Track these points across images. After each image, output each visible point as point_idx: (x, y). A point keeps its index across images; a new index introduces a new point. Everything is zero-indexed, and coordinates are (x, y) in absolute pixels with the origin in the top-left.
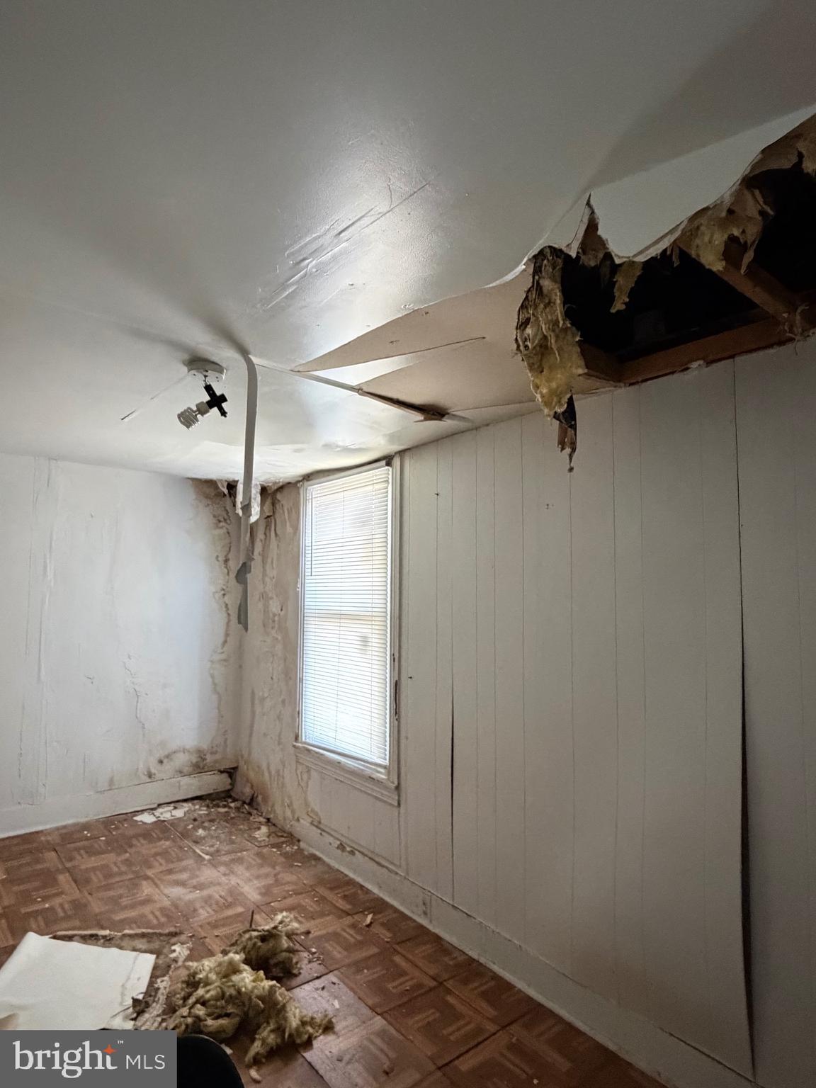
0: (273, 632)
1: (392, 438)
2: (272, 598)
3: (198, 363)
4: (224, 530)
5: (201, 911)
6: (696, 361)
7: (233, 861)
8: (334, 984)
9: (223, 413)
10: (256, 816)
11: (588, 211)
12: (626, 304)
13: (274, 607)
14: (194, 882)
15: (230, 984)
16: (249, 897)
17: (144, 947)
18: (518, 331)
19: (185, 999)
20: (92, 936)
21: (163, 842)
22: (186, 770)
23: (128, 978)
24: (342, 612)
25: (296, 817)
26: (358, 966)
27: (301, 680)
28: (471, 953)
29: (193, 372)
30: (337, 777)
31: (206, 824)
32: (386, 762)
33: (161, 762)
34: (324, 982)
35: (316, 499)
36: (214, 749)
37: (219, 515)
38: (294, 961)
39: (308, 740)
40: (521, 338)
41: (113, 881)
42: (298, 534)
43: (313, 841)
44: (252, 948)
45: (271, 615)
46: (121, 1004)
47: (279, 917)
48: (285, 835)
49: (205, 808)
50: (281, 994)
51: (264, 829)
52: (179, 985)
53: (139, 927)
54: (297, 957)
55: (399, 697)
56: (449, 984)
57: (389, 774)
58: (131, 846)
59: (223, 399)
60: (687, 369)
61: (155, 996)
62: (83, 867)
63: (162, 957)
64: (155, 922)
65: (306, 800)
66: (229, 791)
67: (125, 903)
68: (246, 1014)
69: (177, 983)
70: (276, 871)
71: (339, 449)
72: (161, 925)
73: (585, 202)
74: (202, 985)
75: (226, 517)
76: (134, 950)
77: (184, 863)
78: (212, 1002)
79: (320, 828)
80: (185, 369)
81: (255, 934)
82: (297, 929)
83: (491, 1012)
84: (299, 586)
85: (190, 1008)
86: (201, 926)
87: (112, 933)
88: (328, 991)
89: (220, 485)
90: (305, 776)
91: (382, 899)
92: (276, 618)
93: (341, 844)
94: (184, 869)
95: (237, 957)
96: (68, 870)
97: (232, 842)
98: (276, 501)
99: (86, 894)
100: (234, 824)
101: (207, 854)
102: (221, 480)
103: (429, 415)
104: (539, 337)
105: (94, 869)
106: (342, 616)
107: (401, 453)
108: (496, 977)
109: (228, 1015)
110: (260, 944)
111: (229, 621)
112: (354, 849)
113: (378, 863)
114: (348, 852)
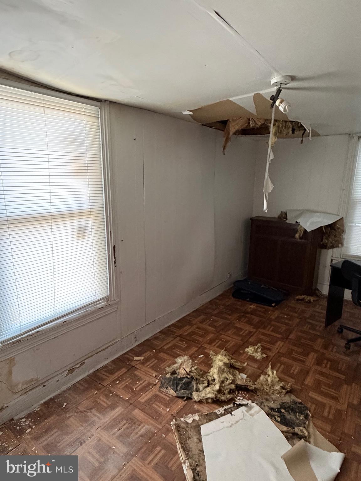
24: (54, 214)
32: (108, 293)
55: (116, 253)
57: (110, 298)
79: (40, 385)
93: (69, 370)
106: (54, 217)
112: (83, 361)
113: (103, 350)
114: (79, 367)
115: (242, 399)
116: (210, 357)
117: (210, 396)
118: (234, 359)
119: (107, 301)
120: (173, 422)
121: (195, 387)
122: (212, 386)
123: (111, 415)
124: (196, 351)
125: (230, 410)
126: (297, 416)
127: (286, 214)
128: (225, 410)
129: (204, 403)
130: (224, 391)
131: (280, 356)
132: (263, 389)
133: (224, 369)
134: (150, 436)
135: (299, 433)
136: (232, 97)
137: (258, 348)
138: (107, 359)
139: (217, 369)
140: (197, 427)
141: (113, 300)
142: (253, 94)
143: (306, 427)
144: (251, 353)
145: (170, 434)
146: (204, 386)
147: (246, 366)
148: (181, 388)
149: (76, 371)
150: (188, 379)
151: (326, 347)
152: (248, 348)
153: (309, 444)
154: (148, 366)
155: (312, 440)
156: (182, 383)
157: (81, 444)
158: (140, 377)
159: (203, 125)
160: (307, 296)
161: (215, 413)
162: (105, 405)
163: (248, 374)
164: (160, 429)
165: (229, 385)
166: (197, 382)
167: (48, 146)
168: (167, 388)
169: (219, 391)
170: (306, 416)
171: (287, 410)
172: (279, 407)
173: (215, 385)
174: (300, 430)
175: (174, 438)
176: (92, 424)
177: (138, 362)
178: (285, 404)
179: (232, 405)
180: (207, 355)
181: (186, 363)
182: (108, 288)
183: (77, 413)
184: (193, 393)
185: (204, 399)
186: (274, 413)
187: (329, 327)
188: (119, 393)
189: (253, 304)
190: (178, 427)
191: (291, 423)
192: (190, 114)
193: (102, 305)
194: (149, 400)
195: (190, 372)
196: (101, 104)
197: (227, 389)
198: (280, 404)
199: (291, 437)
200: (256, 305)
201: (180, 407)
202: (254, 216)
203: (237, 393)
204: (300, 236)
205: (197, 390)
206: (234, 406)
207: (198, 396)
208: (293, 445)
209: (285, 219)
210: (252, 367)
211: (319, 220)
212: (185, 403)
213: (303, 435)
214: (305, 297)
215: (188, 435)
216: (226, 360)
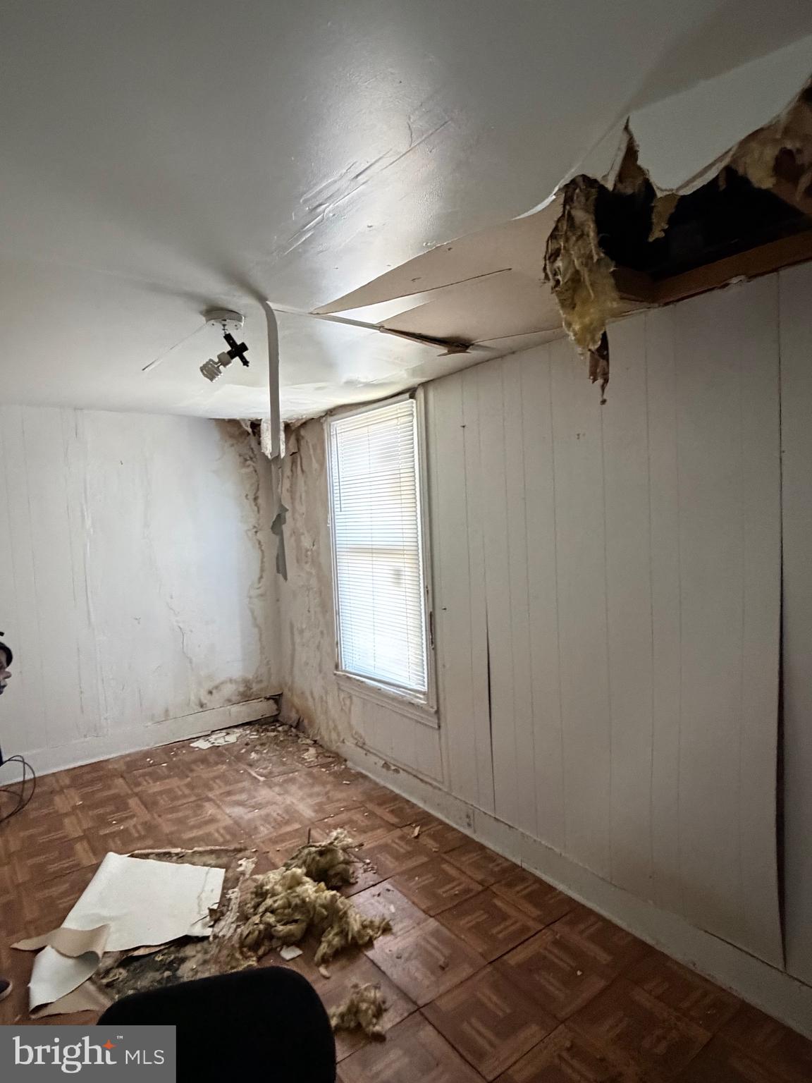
0: (307, 567)
1: (414, 372)
2: (303, 534)
3: (216, 312)
4: (251, 469)
5: (262, 828)
6: (736, 276)
7: (285, 781)
8: (388, 890)
9: (246, 363)
10: (304, 739)
11: (625, 138)
12: (664, 230)
13: (306, 542)
14: (252, 802)
15: (294, 894)
16: (304, 814)
17: (213, 862)
18: (547, 262)
19: (256, 906)
20: (165, 854)
21: (220, 766)
22: (234, 699)
23: (203, 891)
24: (374, 547)
25: (341, 739)
26: (410, 874)
27: (338, 613)
28: (514, 860)
29: (212, 322)
30: (378, 703)
31: (257, 748)
32: (425, 689)
33: (210, 693)
34: (379, 889)
35: (340, 435)
36: (259, 679)
37: (246, 454)
38: (351, 871)
39: (347, 669)
40: (551, 272)
41: (180, 802)
42: (324, 470)
43: (359, 762)
44: (312, 862)
45: (304, 551)
46: (199, 913)
47: (334, 834)
48: (332, 755)
49: (255, 733)
50: (341, 902)
51: (312, 751)
52: (249, 896)
53: (208, 845)
54: (353, 867)
55: (434, 627)
56: (494, 888)
57: (427, 700)
58: (192, 771)
59: (243, 347)
60: (727, 285)
61: (228, 906)
62: (151, 791)
63: (230, 870)
64: (221, 840)
65: (349, 723)
66: (277, 715)
67: (192, 823)
68: (312, 919)
69: (247, 893)
70: (327, 789)
71: (361, 385)
72: (225, 842)
73: (623, 127)
74: (269, 895)
75: (252, 455)
76: (205, 865)
77: (240, 785)
78: (279, 911)
79: (364, 749)
80: (203, 319)
81: (313, 849)
82: (351, 843)
83: (536, 912)
84: (329, 522)
85: (262, 916)
86: (263, 842)
87: (183, 850)
88: (385, 898)
89: (244, 426)
90: (348, 702)
91: (426, 812)
92: (309, 553)
93: (385, 763)
94: (242, 790)
95: (299, 871)
96: (137, 794)
97: (284, 764)
98: (301, 438)
99: (156, 816)
100: (284, 747)
101: (261, 776)
102: (244, 420)
103: (453, 348)
104: (570, 271)
105: (161, 793)
106: (374, 551)
107: (424, 385)
108: (538, 881)
109: (296, 921)
110: (318, 858)
111: (263, 557)
112: (399, 767)
113: (422, 780)
114: (393, 771)
138: (425, 802)
149: (391, 774)
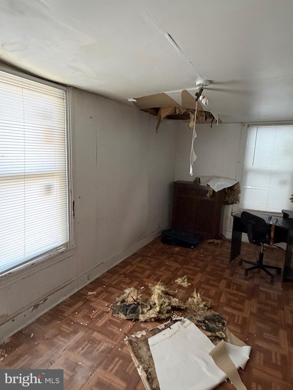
32: (68, 240)
55: (75, 207)
79: (10, 320)
106: (27, 176)
112: (46, 298)
113: (63, 288)
114: (42, 303)
115: (177, 317)
116: (149, 288)
117: (153, 316)
118: (168, 288)
119: (67, 247)
120: (126, 339)
121: (140, 311)
122: (153, 309)
123: (75, 338)
124: (138, 284)
125: (168, 325)
126: (217, 324)
127: (199, 179)
128: (165, 325)
129: (149, 322)
130: (163, 312)
131: (201, 284)
132: (191, 308)
133: (162, 295)
134: (109, 351)
135: (220, 336)
136: (166, 91)
137: (185, 278)
138: (66, 295)
139: (157, 295)
140: (145, 341)
141: (71, 245)
142: (182, 91)
143: (224, 331)
144: (180, 283)
145: (125, 348)
146: (148, 309)
147: (177, 293)
148: (129, 312)
149: (40, 307)
150: (135, 305)
151: (232, 275)
152: (177, 279)
153: (227, 343)
154: (101, 299)
155: (228, 340)
156: (130, 309)
157: (51, 364)
158: (95, 308)
159: (141, 110)
160: (216, 240)
161: (158, 328)
162: (68, 332)
163: (179, 298)
164: (116, 345)
165: (166, 307)
166: (142, 307)
167: (25, 119)
168: (118, 314)
169: (159, 312)
170: (223, 324)
171: (209, 321)
172: (204, 319)
173: (156, 308)
174: (220, 334)
175: (129, 350)
176: (59, 347)
177: (92, 296)
178: (208, 317)
179: (170, 322)
180: (147, 287)
181: (133, 293)
182: (68, 236)
183: (45, 340)
184: (139, 316)
185: (149, 319)
186: (201, 324)
187: (233, 261)
188: (78, 321)
189: (178, 247)
190: (130, 342)
191: (214, 330)
192: (134, 101)
193: (63, 250)
194: (105, 324)
195: (136, 299)
196: (67, 88)
197: (165, 310)
198: (204, 318)
199: (214, 339)
200: (179, 247)
201: (131, 327)
202: (175, 180)
203: (172, 312)
204: (210, 196)
205: (143, 313)
206: (171, 322)
207: (144, 317)
208: (216, 344)
209: (199, 183)
210: (182, 293)
211: (223, 183)
212: (134, 324)
213: (222, 337)
214: (214, 241)
215: (139, 347)
216: (163, 288)
